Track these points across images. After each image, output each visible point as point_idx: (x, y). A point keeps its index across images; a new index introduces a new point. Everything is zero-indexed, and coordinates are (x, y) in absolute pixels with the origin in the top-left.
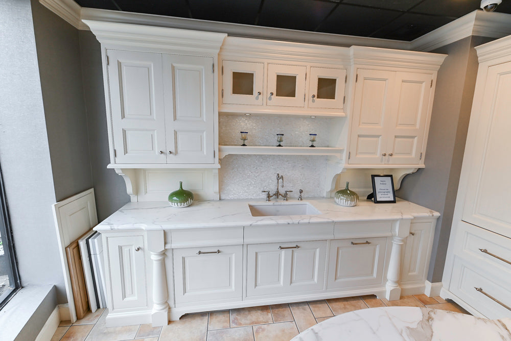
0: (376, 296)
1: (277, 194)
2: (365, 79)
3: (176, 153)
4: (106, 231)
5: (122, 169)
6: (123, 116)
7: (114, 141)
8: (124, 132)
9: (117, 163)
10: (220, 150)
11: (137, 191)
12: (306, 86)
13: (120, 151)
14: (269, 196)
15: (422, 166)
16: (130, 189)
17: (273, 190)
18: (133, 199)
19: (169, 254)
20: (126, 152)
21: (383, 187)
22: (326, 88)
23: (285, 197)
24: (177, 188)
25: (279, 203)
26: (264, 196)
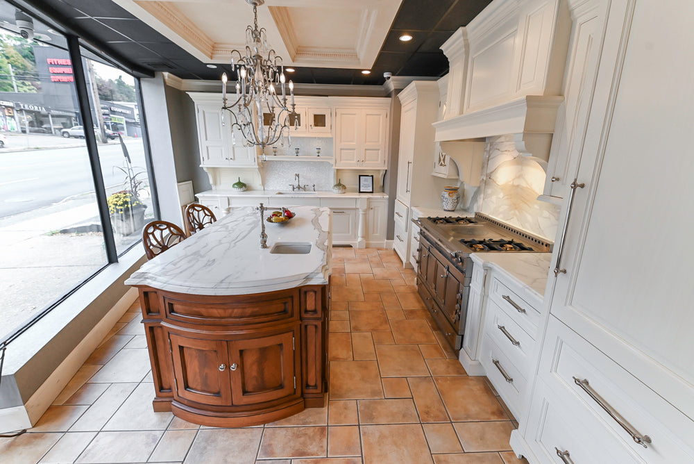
0: (351, 246)
1: (299, 187)
2: (342, 114)
3: (234, 159)
4: (201, 197)
5: (207, 168)
6: (206, 139)
7: (203, 153)
8: (207, 148)
9: (205, 164)
10: (258, 158)
11: (215, 183)
12: (307, 119)
13: (206, 158)
14: (294, 189)
15: (386, 168)
16: (211, 181)
17: (296, 184)
18: (213, 188)
19: (231, 211)
20: (208, 158)
21: (366, 183)
22: (319, 120)
23: (304, 189)
24: (238, 181)
25: (301, 192)
26: (291, 188)
